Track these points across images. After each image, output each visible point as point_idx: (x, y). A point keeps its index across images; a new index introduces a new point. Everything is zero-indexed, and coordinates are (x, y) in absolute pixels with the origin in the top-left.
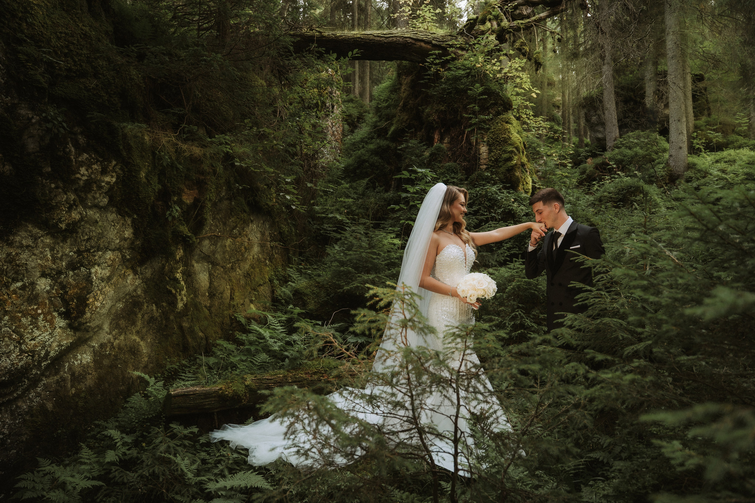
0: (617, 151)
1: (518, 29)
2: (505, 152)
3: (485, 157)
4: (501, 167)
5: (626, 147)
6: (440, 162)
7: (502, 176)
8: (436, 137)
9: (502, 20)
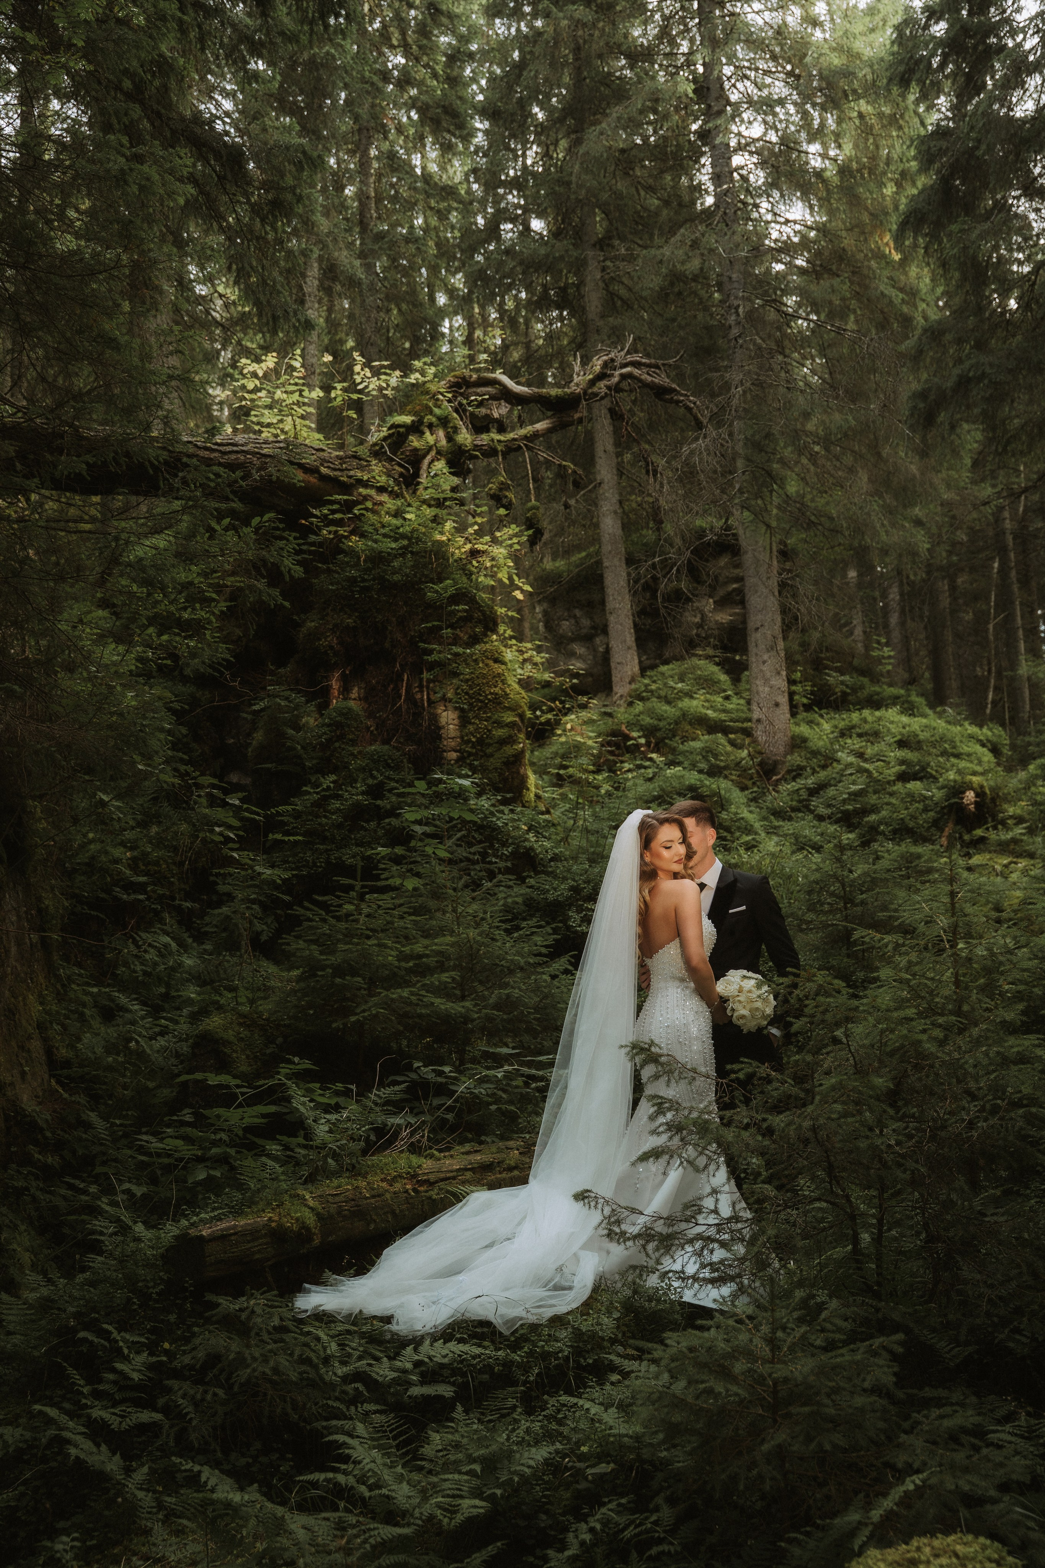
0: (639, 706)
1: (490, 452)
2: (499, 724)
3: (452, 734)
4: (492, 755)
5: (659, 697)
6: (353, 742)
7: (495, 776)
8: (335, 684)
9: (456, 430)
